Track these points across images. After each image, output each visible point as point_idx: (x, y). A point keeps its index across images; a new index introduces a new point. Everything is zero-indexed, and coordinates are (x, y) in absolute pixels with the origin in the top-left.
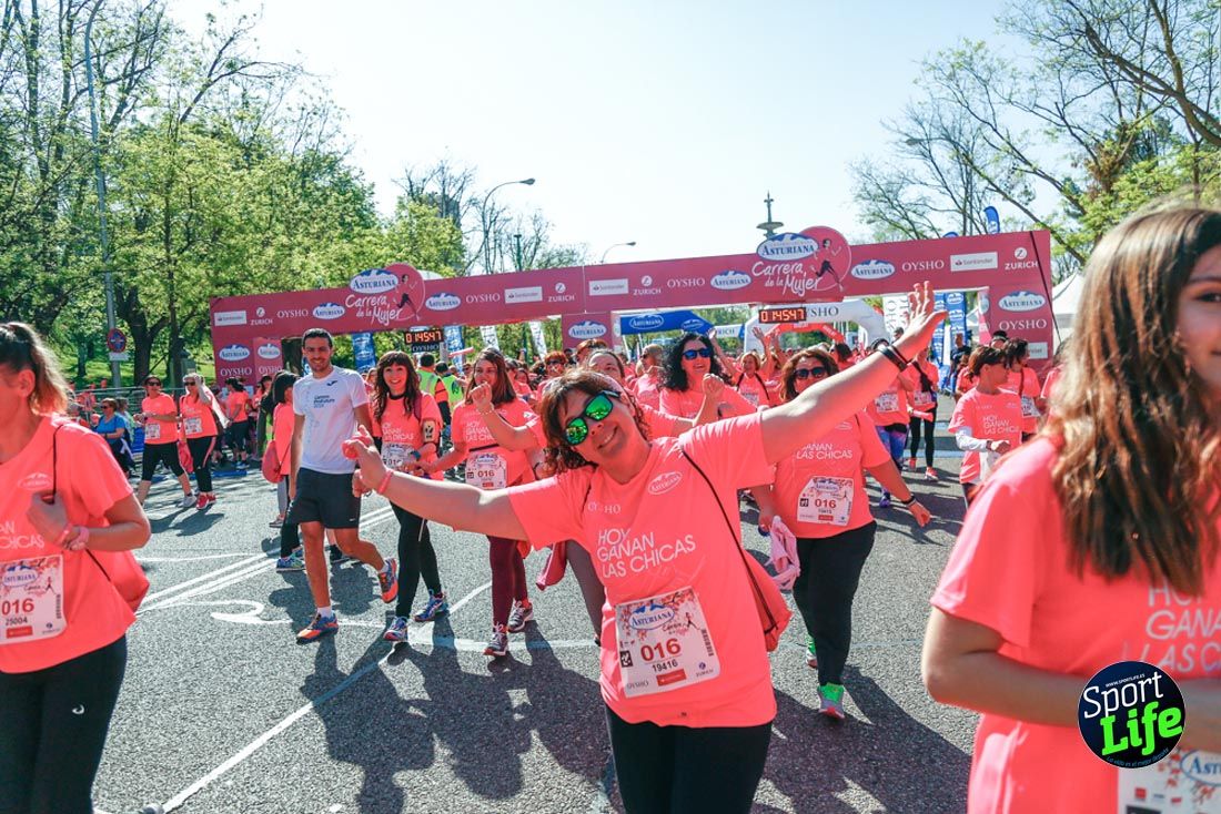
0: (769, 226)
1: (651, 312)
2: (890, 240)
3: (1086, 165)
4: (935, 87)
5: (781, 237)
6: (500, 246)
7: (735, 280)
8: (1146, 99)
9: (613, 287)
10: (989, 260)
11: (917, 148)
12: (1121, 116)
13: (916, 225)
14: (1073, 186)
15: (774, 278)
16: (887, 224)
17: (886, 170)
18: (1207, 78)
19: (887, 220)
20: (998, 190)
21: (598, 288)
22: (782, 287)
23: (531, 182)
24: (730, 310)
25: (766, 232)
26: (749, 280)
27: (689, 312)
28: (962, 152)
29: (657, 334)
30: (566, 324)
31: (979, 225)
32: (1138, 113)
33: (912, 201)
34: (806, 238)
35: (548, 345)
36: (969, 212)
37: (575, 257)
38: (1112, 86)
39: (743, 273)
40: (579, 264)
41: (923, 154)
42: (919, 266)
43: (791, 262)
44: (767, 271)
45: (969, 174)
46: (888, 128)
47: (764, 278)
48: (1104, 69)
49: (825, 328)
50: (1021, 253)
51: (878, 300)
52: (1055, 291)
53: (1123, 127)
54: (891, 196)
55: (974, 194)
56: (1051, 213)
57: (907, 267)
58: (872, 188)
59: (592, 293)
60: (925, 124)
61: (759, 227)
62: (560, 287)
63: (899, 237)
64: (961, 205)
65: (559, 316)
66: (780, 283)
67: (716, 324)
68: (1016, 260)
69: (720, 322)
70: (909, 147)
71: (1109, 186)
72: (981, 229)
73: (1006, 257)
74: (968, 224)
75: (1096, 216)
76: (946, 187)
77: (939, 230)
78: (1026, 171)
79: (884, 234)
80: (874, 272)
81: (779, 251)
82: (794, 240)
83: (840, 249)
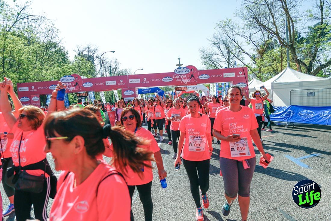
0: (179, 65)
2: (210, 69)
3: (256, 51)
4: (219, 30)
5: (181, 67)
6: (105, 69)
7: (169, 79)
8: (270, 35)
9: (136, 81)
10: (233, 75)
11: (216, 45)
12: (264, 39)
13: (216, 65)
14: (254, 56)
15: (179, 79)
17: (209, 51)
18: (283, 30)
19: (209, 64)
20: (236, 57)
22: (181, 81)
23: (114, 52)
24: (169, 87)
25: (178, 66)
26: (172, 79)
27: (158, 88)
28: (227, 47)
30: (123, 91)
31: (232, 66)
32: (268, 38)
33: (215, 59)
34: (187, 68)
35: (119, 97)
36: (229, 62)
38: (262, 31)
40: (128, 74)
41: (218, 47)
42: (216, 76)
43: (183, 75)
45: (229, 53)
46: (209, 40)
47: (176, 79)
48: (260, 27)
49: (194, 92)
50: (241, 73)
52: (249, 83)
53: (265, 42)
54: (210, 58)
56: (248, 63)
57: (213, 76)
58: (205, 55)
59: (130, 82)
60: (218, 39)
61: (176, 65)
62: (121, 81)
63: (212, 68)
64: (227, 61)
65: (121, 89)
68: (239, 75)
69: (167, 91)
70: (214, 45)
71: (262, 57)
72: (232, 67)
73: (237, 74)
74: (229, 65)
75: (259, 64)
76: (224, 56)
77: (222, 67)
78: (242, 52)
79: (208, 68)
80: (204, 77)
81: (180, 72)
82: (184, 69)
83: (196, 71)
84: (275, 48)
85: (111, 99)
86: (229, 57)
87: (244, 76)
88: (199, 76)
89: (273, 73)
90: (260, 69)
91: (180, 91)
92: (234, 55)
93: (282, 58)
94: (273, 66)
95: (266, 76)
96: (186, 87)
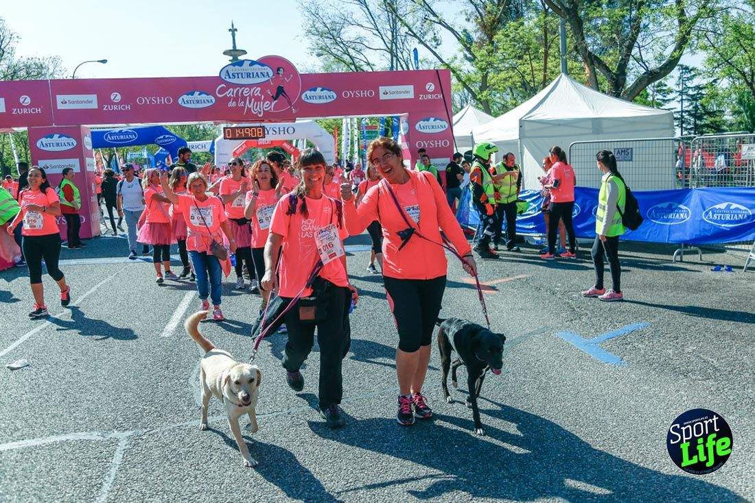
0: (234, 53)
1: (123, 127)
2: (335, 71)
3: (476, 20)
5: (241, 63)
7: (201, 100)
9: (81, 102)
10: (406, 92)
13: (356, 60)
14: (469, 37)
15: (236, 99)
16: (333, 57)
17: (331, 11)
19: (332, 54)
20: (415, 35)
21: (65, 102)
24: (201, 127)
25: (232, 58)
26: (214, 101)
27: (161, 127)
28: (388, 1)
29: (131, 148)
30: (33, 136)
31: (403, 63)
33: (351, 40)
34: (263, 65)
36: (395, 52)
37: (44, 71)
39: (208, 95)
42: (356, 95)
43: (250, 86)
44: (230, 93)
45: (394, 21)
49: (285, 144)
50: (431, 87)
51: (328, 121)
52: (455, 119)
54: (335, 34)
55: (398, 37)
56: (451, 56)
57: (346, 94)
58: (319, 26)
59: (60, 106)
61: (225, 53)
62: (26, 100)
63: (343, 69)
64: (389, 46)
65: (26, 129)
66: (241, 104)
67: (189, 140)
68: (426, 93)
69: (193, 138)
71: (490, 37)
72: (404, 66)
73: (420, 90)
74: (395, 61)
75: (482, 61)
76: (378, 30)
77: (373, 65)
78: (434, 21)
79: (330, 66)
80: (320, 97)
81: (240, 76)
82: (252, 67)
83: (292, 76)
84: (526, 15)
86: (393, 36)
87: (440, 96)
88: (303, 92)
89: (521, 89)
90: (485, 78)
91: (240, 138)
92: (410, 30)
93: (547, 47)
94: (522, 68)
95: (499, 100)
96: (261, 127)
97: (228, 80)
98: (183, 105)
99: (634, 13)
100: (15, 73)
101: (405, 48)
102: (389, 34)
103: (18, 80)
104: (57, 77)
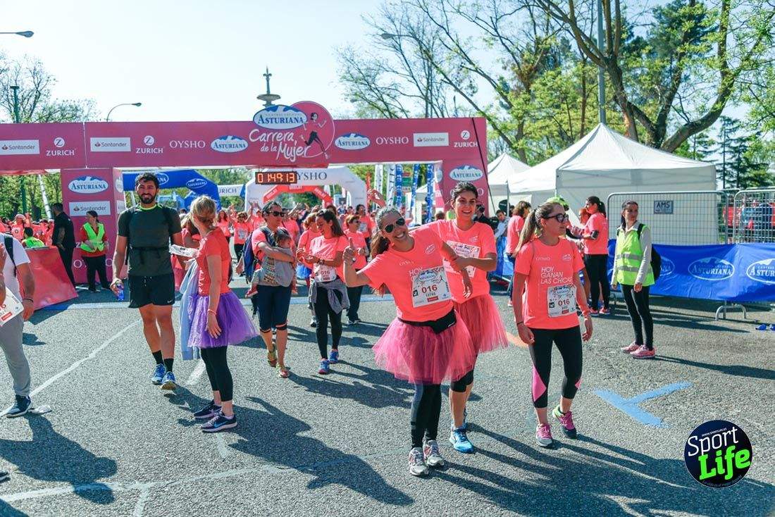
0: (268, 97)
2: (369, 117)
3: (513, 68)
5: (275, 108)
7: (234, 145)
8: (552, 21)
9: (115, 145)
10: (442, 140)
11: (390, 41)
12: (535, 34)
13: (390, 107)
14: (505, 84)
15: (268, 144)
16: (367, 103)
17: (366, 58)
18: (590, 12)
19: (366, 100)
20: (451, 83)
21: (99, 145)
22: (277, 152)
23: (28, 34)
24: (232, 171)
25: (265, 102)
26: (247, 145)
27: (193, 170)
28: (424, 48)
30: (66, 178)
31: (437, 110)
32: (547, 33)
33: (386, 86)
34: (297, 111)
36: (430, 98)
37: (79, 113)
38: (529, 9)
39: (241, 139)
41: (395, 47)
42: (390, 142)
43: (284, 131)
44: (263, 138)
45: (430, 68)
46: (367, 22)
47: (260, 144)
49: (317, 190)
50: (466, 134)
51: (360, 167)
52: (490, 167)
53: (538, 41)
54: (370, 80)
55: (434, 84)
56: (486, 105)
57: (380, 141)
58: (354, 72)
59: (94, 149)
60: (396, 22)
61: (259, 98)
62: (60, 142)
63: (376, 115)
64: (424, 93)
65: (59, 170)
66: (274, 149)
67: (220, 184)
68: (461, 140)
69: (224, 182)
70: (383, 40)
71: (528, 86)
72: (439, 113)
73: (455, 137)
74: (429, 108)
75: (519, 109)
76: (413, 77)
77: (408, 112)
78: (470, 69)
79: (364, 112)
81: (274, 120)
82: (286, 112)
83: (325, 122)
84: (564, 64)
85: (17, 205)
86: (428, 83)
87: (476, 144)
88: (336, 138)
89: (558, 138)
90: (521, 126)
91: (272, 183)
92: (446, 77)
93: (585, 96)
94: (560, 117)
95: (535, 149)
96: (293, 172)
97: (261, 124)
98: (216, 149)
99: (675, 63)
100: (50, 114)
101: (440, 95)
102: (425, 81)
103: (52, 121)
104: (91, 119)
